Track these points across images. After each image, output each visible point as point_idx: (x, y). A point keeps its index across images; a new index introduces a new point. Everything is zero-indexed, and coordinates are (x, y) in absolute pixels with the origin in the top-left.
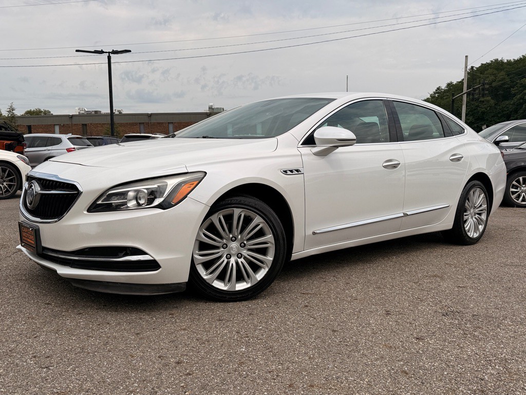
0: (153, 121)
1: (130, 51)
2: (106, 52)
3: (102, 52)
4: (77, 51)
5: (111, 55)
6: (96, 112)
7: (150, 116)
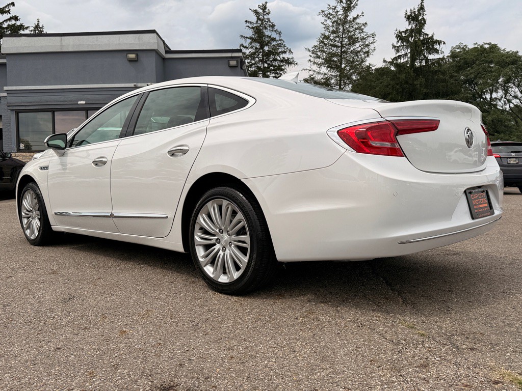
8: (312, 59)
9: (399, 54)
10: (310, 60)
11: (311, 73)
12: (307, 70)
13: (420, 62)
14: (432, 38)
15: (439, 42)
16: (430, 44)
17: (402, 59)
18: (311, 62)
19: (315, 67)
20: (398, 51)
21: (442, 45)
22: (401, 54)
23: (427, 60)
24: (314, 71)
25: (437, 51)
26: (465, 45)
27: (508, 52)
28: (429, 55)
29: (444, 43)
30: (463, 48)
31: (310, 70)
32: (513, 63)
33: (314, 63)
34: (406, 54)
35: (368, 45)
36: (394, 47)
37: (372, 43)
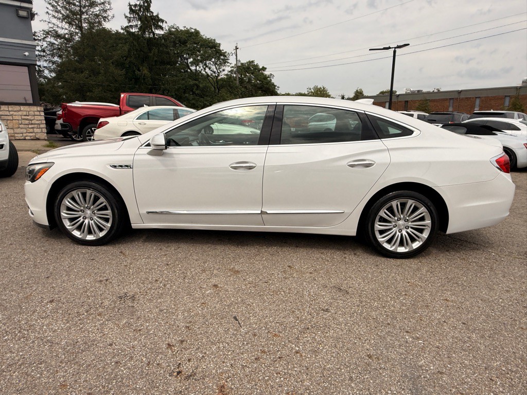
0: (462, 96)
1: (409, 45)
2: (393, 48)
3: (390, 48)
4: (370, 50)
5: (396, 49)
6: (418, 91)
7: (460, 92)
8: (50, 12)
9: (131, 24)
10: (47, 12)
11: (51, 25)
12: (46, 21)
13: (149, 35)
14: (157, 16)
15: (162, 21)
16: (156, 21)
17: (133, 29)
18: (49, 14)
19: (54, 21)
20: (129, 21)
21: (164, 23)
22: (132, 24)
23: (154, 34)
24: (54, 24)
25: (161, 28)
26: (178, 27)
27: (208, 39)
28: (156, 30)
29: (166, 22)
30: (176, 28)
31: (49, 22)
32: (211, 48)
33: (54, 16)
34: (136, 26)
35: (105, 11)
36: (126, 17)
37: (108, 10)
